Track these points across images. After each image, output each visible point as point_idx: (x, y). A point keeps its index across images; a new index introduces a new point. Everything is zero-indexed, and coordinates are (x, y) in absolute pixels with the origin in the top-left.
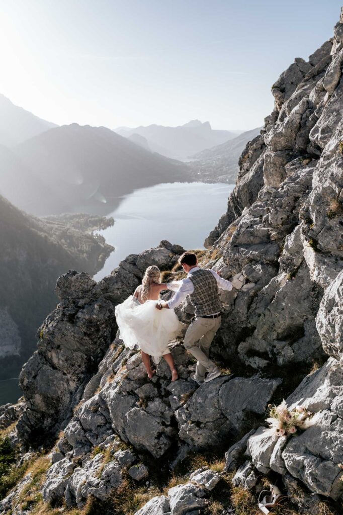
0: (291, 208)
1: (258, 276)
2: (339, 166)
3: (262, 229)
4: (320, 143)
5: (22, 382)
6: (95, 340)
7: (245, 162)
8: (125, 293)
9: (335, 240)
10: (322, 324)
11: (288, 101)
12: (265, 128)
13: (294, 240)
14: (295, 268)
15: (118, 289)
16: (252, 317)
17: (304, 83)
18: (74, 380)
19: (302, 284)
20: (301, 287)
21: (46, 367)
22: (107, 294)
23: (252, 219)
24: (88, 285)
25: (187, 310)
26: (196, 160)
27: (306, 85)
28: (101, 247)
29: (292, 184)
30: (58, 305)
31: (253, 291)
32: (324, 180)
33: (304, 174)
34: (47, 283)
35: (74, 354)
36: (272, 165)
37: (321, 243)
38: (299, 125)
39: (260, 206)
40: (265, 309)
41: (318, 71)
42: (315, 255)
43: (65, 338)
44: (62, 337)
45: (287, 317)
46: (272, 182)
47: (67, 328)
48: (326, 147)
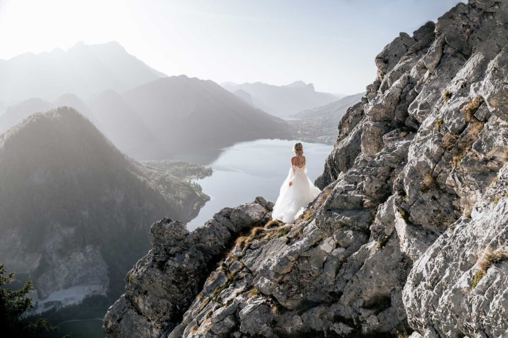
0: (386, 178)
1: (349, 242)
2: (435, 143)
3: (356, 195)
4: (419, 118)
5: (106, 325)
6: (182, 289)
7: (345, 126)
8: (217, 244)
10: (408, 297)
11: (391, 72)
12: (366, 95)
13: (387, 210)
14: (386, 237)
15: (210, 240)
16: (339, 282)
17: (407, 57)
18: (158, 328)
19: (392, 253)
20: (391, 257)
21: (131, 312)
22: (198, 245)
23: (347, 185)
24: (180, 234)
25: (276, 269)
26: (297, 119)
27: (409, 58)
28: (197, 196)
29: (389, 155)
30: (150, 251)
31: (343, 256)
32: (419, 155)
33: (401, 146)
34: (141, 227)
35: (161, 302)
36: (370, 134)
37: (413, 216)
38: (398, 98)
39: (356, 173)
40: (353, 276)
41: (421, 46)
42: (407, 227)
43: (153, 284)
44: (150, 283)
45: (374, 285)
46: (369, 150)
47: (156, 274)
48: (424, 123)
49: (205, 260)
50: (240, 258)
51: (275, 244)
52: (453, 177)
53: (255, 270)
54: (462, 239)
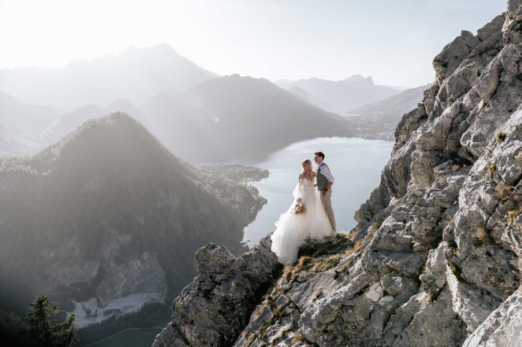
0: (437, 219)
1: (398, 290)
2: (488, 192)
3: (405, 236)
4: (473, 150)
6: (229, 319)
7: (402, 134)
8: (264, 272)
9: (481, 272)
11: (450, 77)
12: (423, 101)
13: (438, 258)
14: (437, 290)
15: (257, 267)
16: (387, 336)
17: (469, 60)
19: (445, 309)
20: (444, 313)
21: (179, 341)
22: (245, 272)
23: (395, 223)
24: (226, 261)
25: (319, 318)
26: (356, 115)
27: (471, 62)
29: (439, 193)
30: (195, 278)
31: (391, 306)
32: (470, 203)
33: (453, 181)
34: (198, 232)
35: (208, 332)
36: (420, 165)
37: (466, 273)
39: (405, 209)
40: (402, 330)
42: (458, 285)
43: (199, 314)
44: (196, 313)
45: (426, 344)
46: (420, 181)
47: (202, 303)
48: (475, 164)
49: (253, 288)
50: (286, 291)
51: (322, 278)
52: (509, 235)
53: (302, 306)
54: (517, 325)
